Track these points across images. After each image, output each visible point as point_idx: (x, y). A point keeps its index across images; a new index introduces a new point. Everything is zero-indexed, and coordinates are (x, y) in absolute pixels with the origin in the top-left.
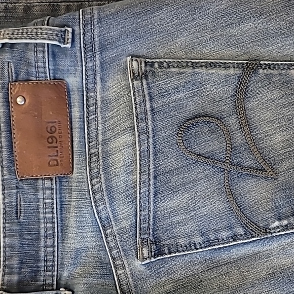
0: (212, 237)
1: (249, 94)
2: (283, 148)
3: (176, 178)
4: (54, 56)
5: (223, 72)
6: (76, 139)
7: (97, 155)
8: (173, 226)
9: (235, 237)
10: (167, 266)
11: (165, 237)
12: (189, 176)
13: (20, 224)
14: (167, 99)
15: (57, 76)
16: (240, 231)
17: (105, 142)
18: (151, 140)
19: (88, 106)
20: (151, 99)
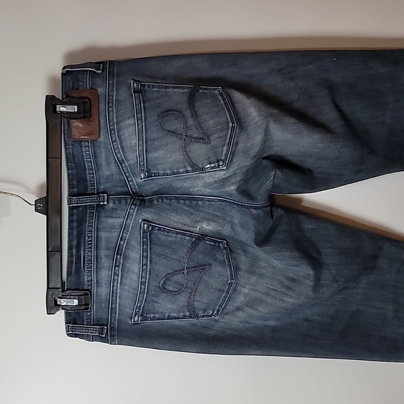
0: (175, 171)
2: (214, 127)
3: (157, 143)
4: (92, 77)
5: (181, 91)
6: (102, 122)
7: (114, 130)
8: (156, 165)
9: (187, 172)
11: (152, 169)
12: (163, 142)
14: (152, 103)
15: (94, 87)
16: (190, 168)
17: (117, 123)
18: (143, 123)
19: (108, 104)
20: (144, 102)
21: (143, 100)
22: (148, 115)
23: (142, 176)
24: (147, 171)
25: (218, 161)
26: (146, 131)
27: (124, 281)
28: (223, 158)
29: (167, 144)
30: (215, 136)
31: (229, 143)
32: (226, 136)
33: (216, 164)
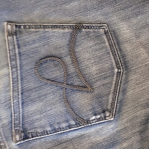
0: (57, 127)
1: (77, 44)
2: (97, 74)
3: (34, 94)
5: (61, 31)
8: (33, 122)
9: (70, 127)
10: (31, 145)
11: (29, 128)
14: (28, 47)
16: (73, 123)
18: (19, 72)
20: (19, 47)
21: (18, 44)
22: (24, 62)
23: (18, 137)
24: (24, 132)
25: (104, 112)
26: (22, 79)
28: (109, 107)
30: (98, 83)
31: (115, 91)
32: (111, 83)
33: (102, 115)
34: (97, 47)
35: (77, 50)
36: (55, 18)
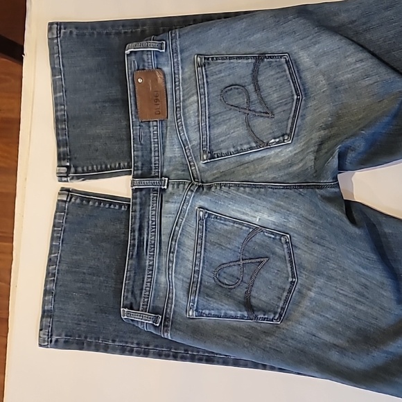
0: (239, 148)
1: (259, 73)
2: (278, 101)
3: (220, 117)
4: (157, 56)
5: (245, 61)
6: (169, 100)
7: (180, 107)
8: (219, 143)
9: (251, 148)
10: (217, 165)
11: (215, 149)
12: (226, 117)
13: (141, 144)
14: (215, 77)
15: (159, 67)
16: (254, 145)
17: (184, 101)
18: (206, 98)
19: (175, 82)
20: (207, 77)
21: (206, 75)
22: (211, 90)
23: (205, 156)
24: (210, 153)
25: (283, 136)
26: (209, 105)
27: (178, 269)
28: (288, 132)
29: (230, 119)
30: (279, 109)
31: (294, 116)
32: (291, 109)
33: (281, 138)
34: (279, 75)
35: (259, 79)
36: (240, 49)
